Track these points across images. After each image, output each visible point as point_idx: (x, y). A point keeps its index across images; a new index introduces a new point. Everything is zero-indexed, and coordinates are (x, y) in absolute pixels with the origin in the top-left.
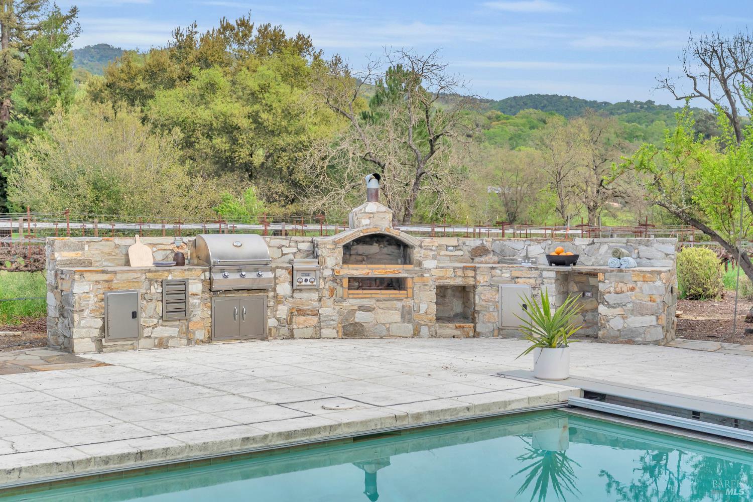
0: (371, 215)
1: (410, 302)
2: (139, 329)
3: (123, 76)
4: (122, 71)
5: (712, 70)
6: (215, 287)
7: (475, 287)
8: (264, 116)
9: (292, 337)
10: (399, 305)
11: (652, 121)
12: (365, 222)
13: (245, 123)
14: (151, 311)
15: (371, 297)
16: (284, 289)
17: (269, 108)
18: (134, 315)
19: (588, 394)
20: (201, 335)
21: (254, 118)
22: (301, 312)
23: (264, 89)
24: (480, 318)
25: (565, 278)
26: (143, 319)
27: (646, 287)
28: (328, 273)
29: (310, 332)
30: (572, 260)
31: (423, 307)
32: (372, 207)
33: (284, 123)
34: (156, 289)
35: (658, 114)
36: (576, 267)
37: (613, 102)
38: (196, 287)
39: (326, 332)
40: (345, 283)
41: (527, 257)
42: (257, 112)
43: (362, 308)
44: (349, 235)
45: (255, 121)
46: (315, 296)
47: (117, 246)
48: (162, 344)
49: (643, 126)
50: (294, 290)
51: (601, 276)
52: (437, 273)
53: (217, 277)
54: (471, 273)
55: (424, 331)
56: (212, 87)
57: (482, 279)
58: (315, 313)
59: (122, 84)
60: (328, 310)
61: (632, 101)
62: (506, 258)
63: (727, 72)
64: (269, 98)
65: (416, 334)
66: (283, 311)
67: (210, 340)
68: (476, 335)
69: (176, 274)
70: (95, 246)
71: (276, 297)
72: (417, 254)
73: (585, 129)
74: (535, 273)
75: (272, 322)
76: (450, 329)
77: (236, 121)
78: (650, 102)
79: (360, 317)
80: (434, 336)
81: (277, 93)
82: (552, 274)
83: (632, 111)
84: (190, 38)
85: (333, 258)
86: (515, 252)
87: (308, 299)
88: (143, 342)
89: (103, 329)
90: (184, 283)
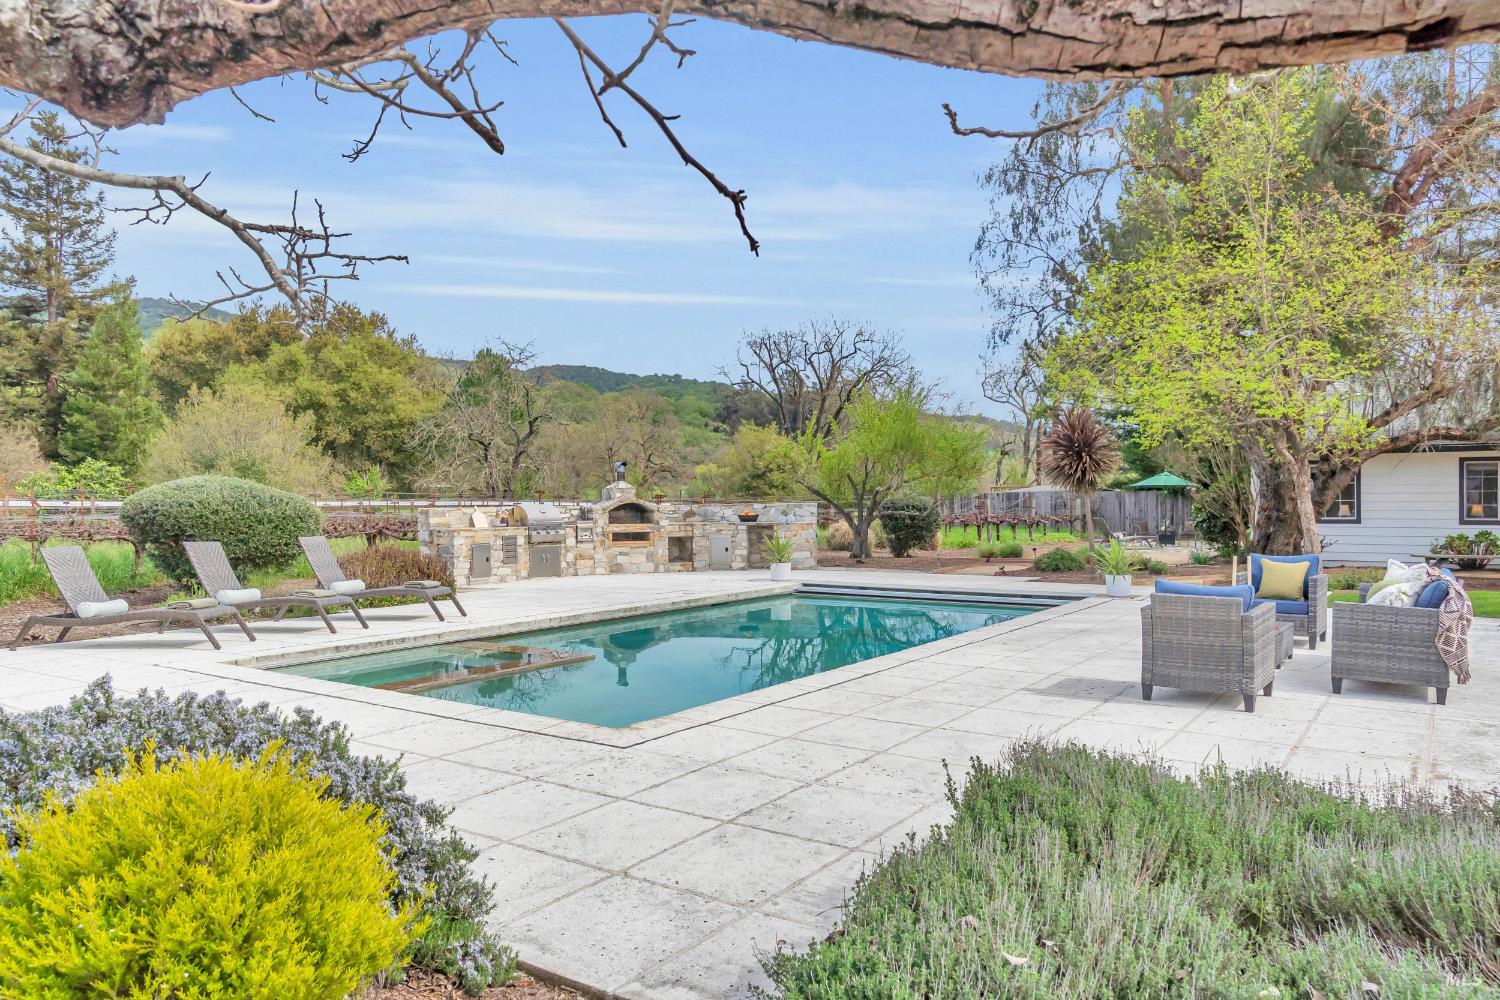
0: (622, 490)
1: (652, 548)
2: (490, 569)
3: (182, 348)
4: (181, 344)
5: (761, 360)
6: (533, 541)
7: (692, 538)
8: (353, 394)
9: (576, 574)
10: (645, 550)
11: (681, 395)
12: (618, 495)
13: (333, 402)
14: (497, 555)
15: (626, 546)
16: (571, 541)
17: (358, 387)
18: (488, 560)
19: (805, 585)
20: (524, 573)
21: (342, 396)
22: (581, 557)
23: (351, 367)
24: (696, 558)
25: (750, 530)
26: (493, 562)
27: (803, 533)
28: (599, 530)
29: (588, 570)
30: (754, 518)
31: (660, 552)
32: (622, 484)
33: (373, 402)
34: (500, 542)
35: (686, 388)
36: (758, 522)
37: (642, 375)
38: (521, 541)
39: (598, 570)
40: (611, 536)
41: (723, 518)
42: (344, 390)
43: (621, 554)
44: (611, 504)
45: (343, 400)
46: (591, 546)
47: (465, 514)
48: (503, 580)
49: (672, 400)
50: (577, 542)
51: (775, 528)
52: (669, 528)
53: (534, 533)
54: (689, 528)
55: (661, 568)
56: (293, 364)
57: (697, 532)
58: (592, 558)
59: (183, 357)
60: (600, 555)
61: (660, 375)
62: (707, 518)
63: (775, 361)
64: (356, 376)
65: (656, 571)
66: (570, 557)
67: (529, 576)
68: (694, 569)
69: (509, 532)
70: (452, 513)
71: (566, 547)
72: (656, 516)
73: (634, 405)
74: (733, 527)
75: (563, 565)
76: (678, 566)
77: (323, 399)
78: (678, 376)
79: (620, 559)
80: (667, 571)
81: (366, 372)
82: (744, 527)
83: (661, 384)
84: (254, 311)
85: (602, 520)
86: (714, 514)
87: (586, 548)
88: (492, 578)
89: (471, 569)
90: (515, 538)
